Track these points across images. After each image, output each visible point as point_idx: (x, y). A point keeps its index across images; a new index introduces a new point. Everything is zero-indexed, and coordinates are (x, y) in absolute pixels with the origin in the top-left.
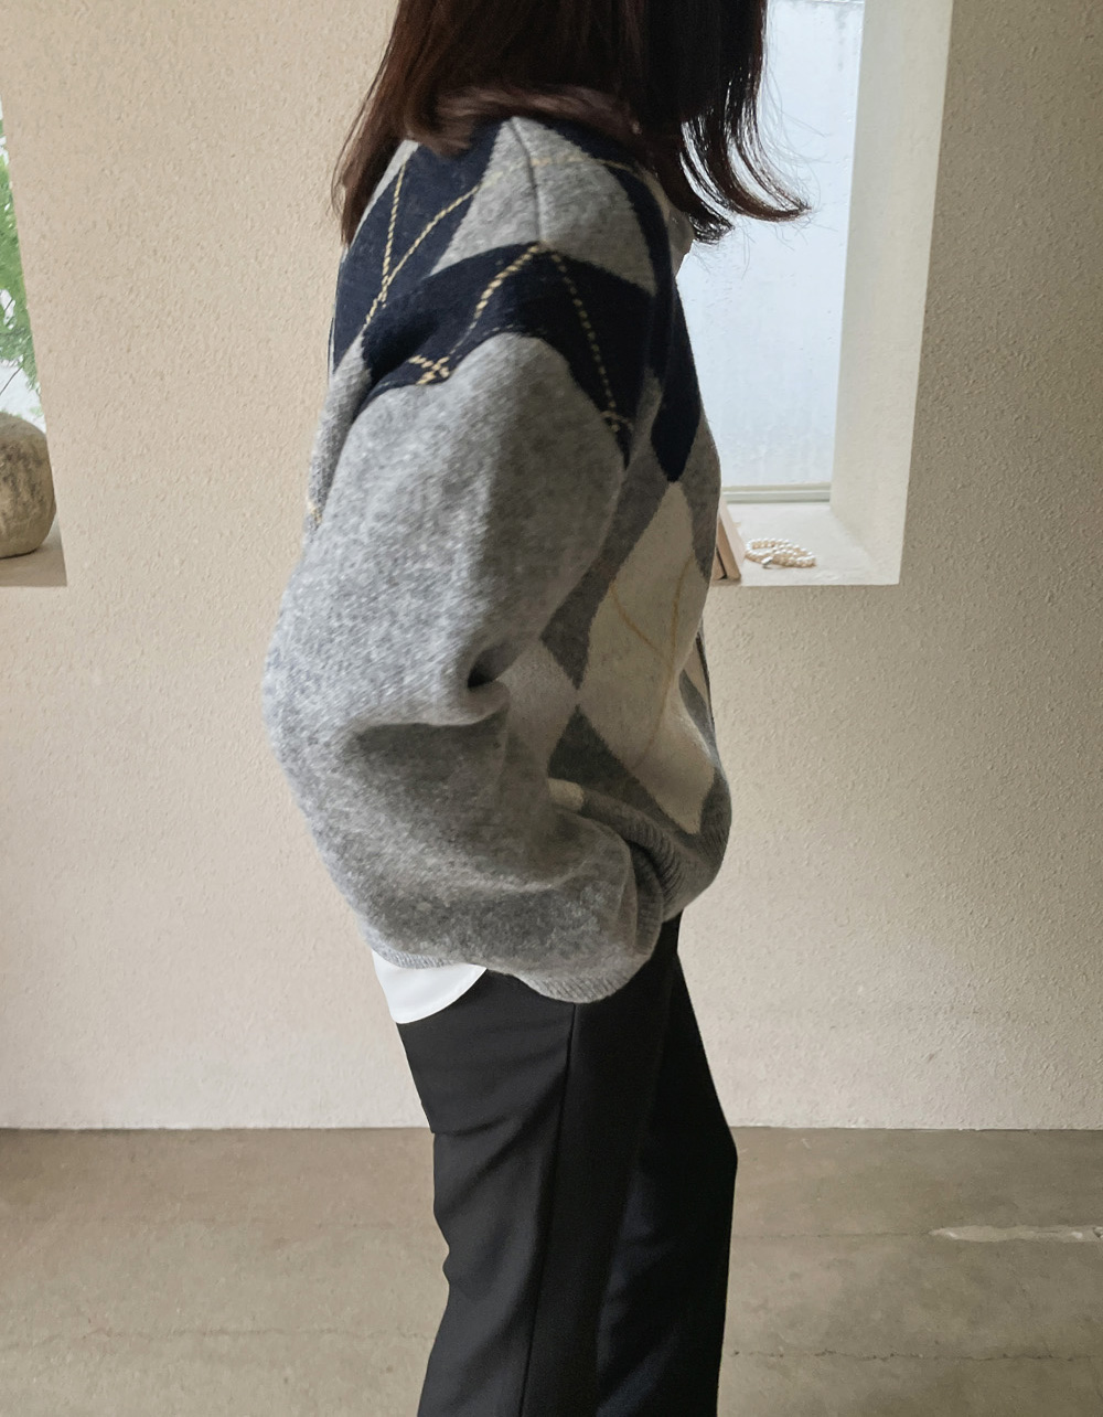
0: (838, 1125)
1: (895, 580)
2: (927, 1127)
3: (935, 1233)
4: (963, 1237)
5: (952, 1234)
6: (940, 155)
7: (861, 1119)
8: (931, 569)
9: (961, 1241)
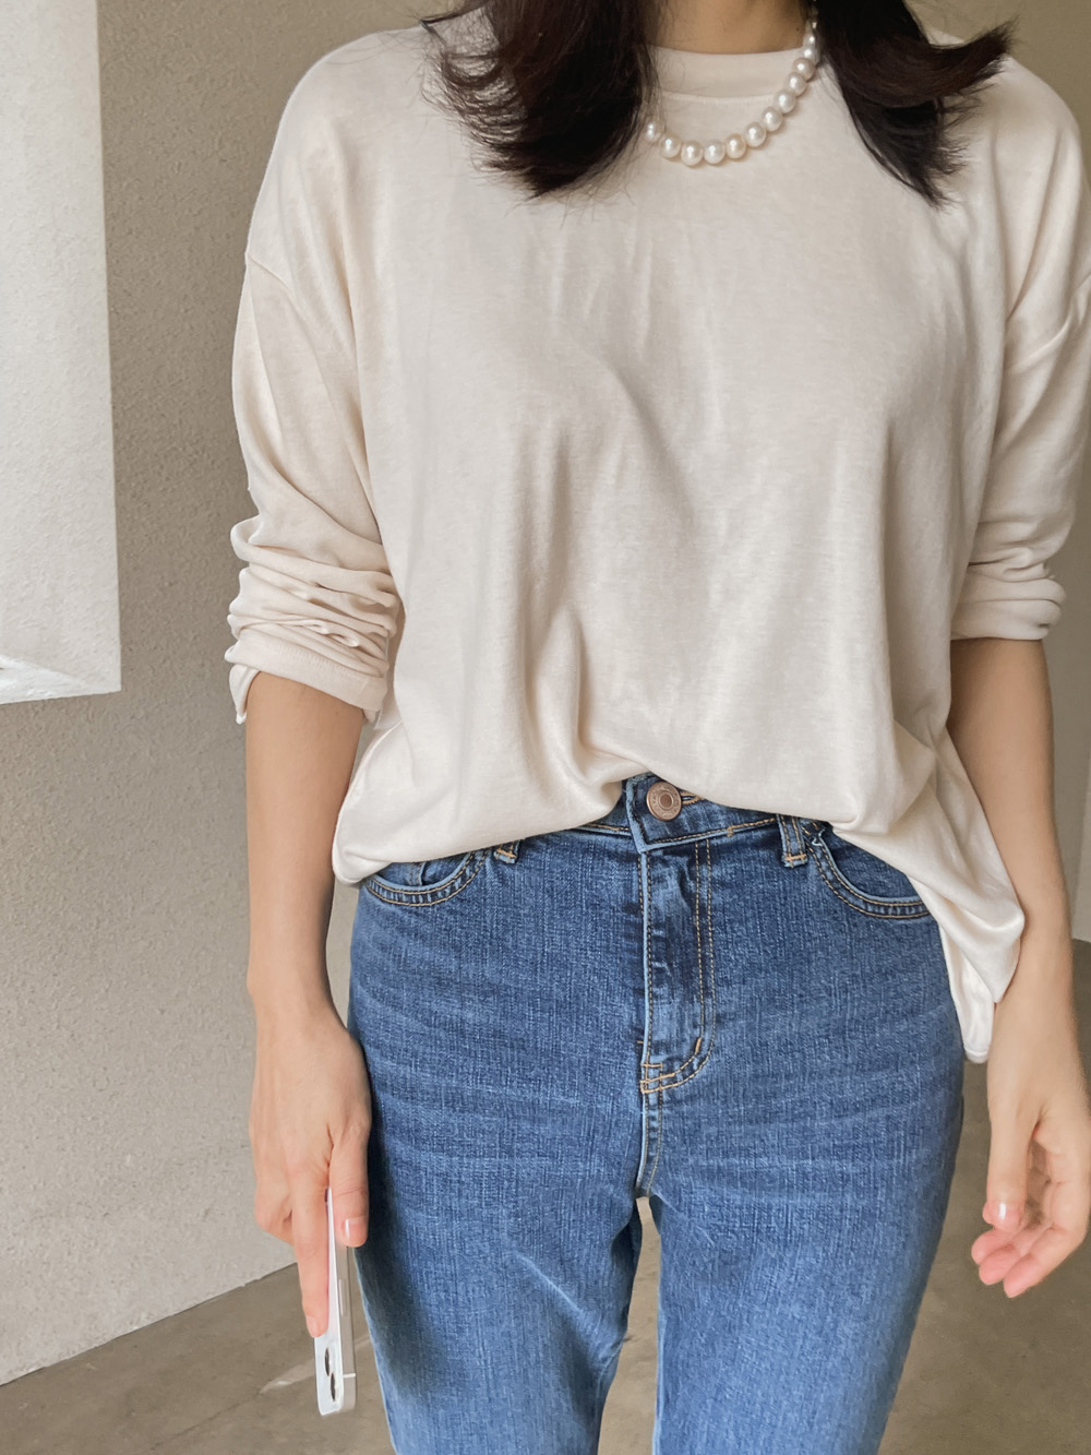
0: (120, 1333)
1: (116, 686)
2: (211, 1297)
3: (265, 1389)
4: (293, 1380)
5: (281, 1383)
6: (107, 253)
7: (143, 1316)
8: (150, 672)
9: (294, 1384)
